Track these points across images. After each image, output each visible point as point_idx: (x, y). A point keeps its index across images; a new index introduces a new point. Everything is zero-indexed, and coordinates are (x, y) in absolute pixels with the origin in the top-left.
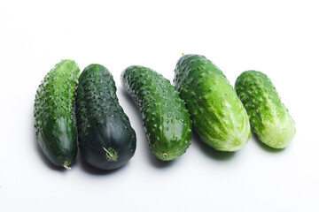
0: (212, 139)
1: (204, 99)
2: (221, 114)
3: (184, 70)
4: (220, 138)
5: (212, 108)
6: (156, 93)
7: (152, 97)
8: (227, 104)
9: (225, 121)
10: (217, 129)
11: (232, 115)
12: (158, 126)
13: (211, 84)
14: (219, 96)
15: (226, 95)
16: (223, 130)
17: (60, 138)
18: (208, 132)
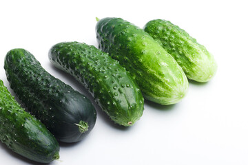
0: (158, 98)
1: (139, 62)
2: (160, 74)
3: (108, 37)
4: (166, 96)
5: (150, 70)
6: (91, 68)
7: (90, 75)
8: (163, 64)
9: (166, 79)
10: (160, 88)
11: (170, 73)
12: (112, 103)
13: (141, 47)
14: (153, 57)
15: (158, 54)
16: (167, 88)
17: (39, 138)
18: (153, 92)
